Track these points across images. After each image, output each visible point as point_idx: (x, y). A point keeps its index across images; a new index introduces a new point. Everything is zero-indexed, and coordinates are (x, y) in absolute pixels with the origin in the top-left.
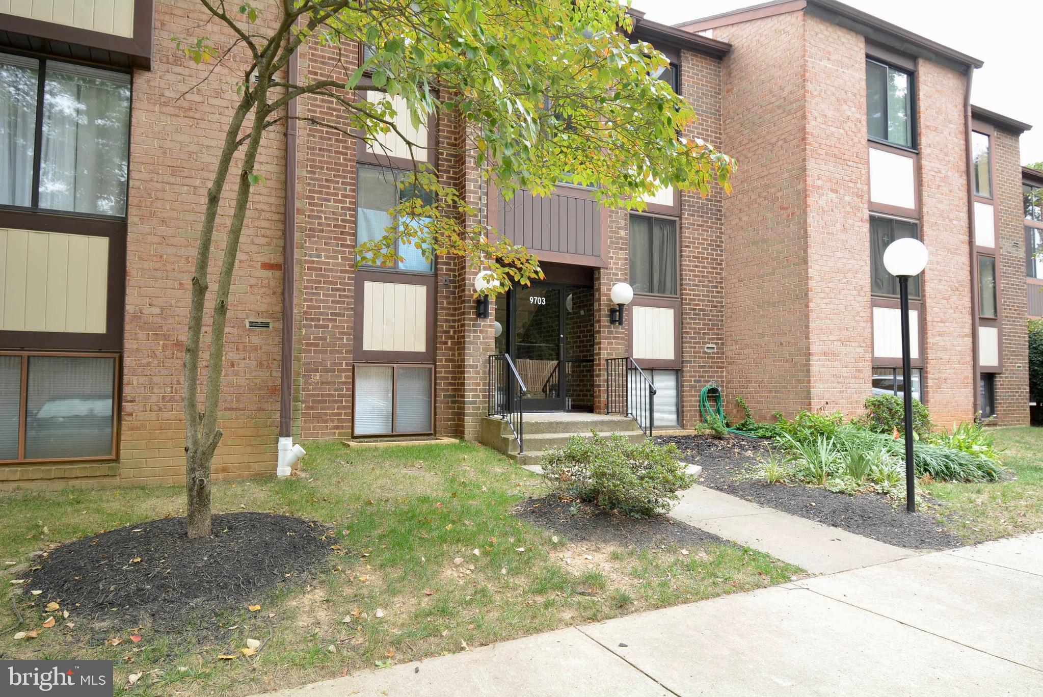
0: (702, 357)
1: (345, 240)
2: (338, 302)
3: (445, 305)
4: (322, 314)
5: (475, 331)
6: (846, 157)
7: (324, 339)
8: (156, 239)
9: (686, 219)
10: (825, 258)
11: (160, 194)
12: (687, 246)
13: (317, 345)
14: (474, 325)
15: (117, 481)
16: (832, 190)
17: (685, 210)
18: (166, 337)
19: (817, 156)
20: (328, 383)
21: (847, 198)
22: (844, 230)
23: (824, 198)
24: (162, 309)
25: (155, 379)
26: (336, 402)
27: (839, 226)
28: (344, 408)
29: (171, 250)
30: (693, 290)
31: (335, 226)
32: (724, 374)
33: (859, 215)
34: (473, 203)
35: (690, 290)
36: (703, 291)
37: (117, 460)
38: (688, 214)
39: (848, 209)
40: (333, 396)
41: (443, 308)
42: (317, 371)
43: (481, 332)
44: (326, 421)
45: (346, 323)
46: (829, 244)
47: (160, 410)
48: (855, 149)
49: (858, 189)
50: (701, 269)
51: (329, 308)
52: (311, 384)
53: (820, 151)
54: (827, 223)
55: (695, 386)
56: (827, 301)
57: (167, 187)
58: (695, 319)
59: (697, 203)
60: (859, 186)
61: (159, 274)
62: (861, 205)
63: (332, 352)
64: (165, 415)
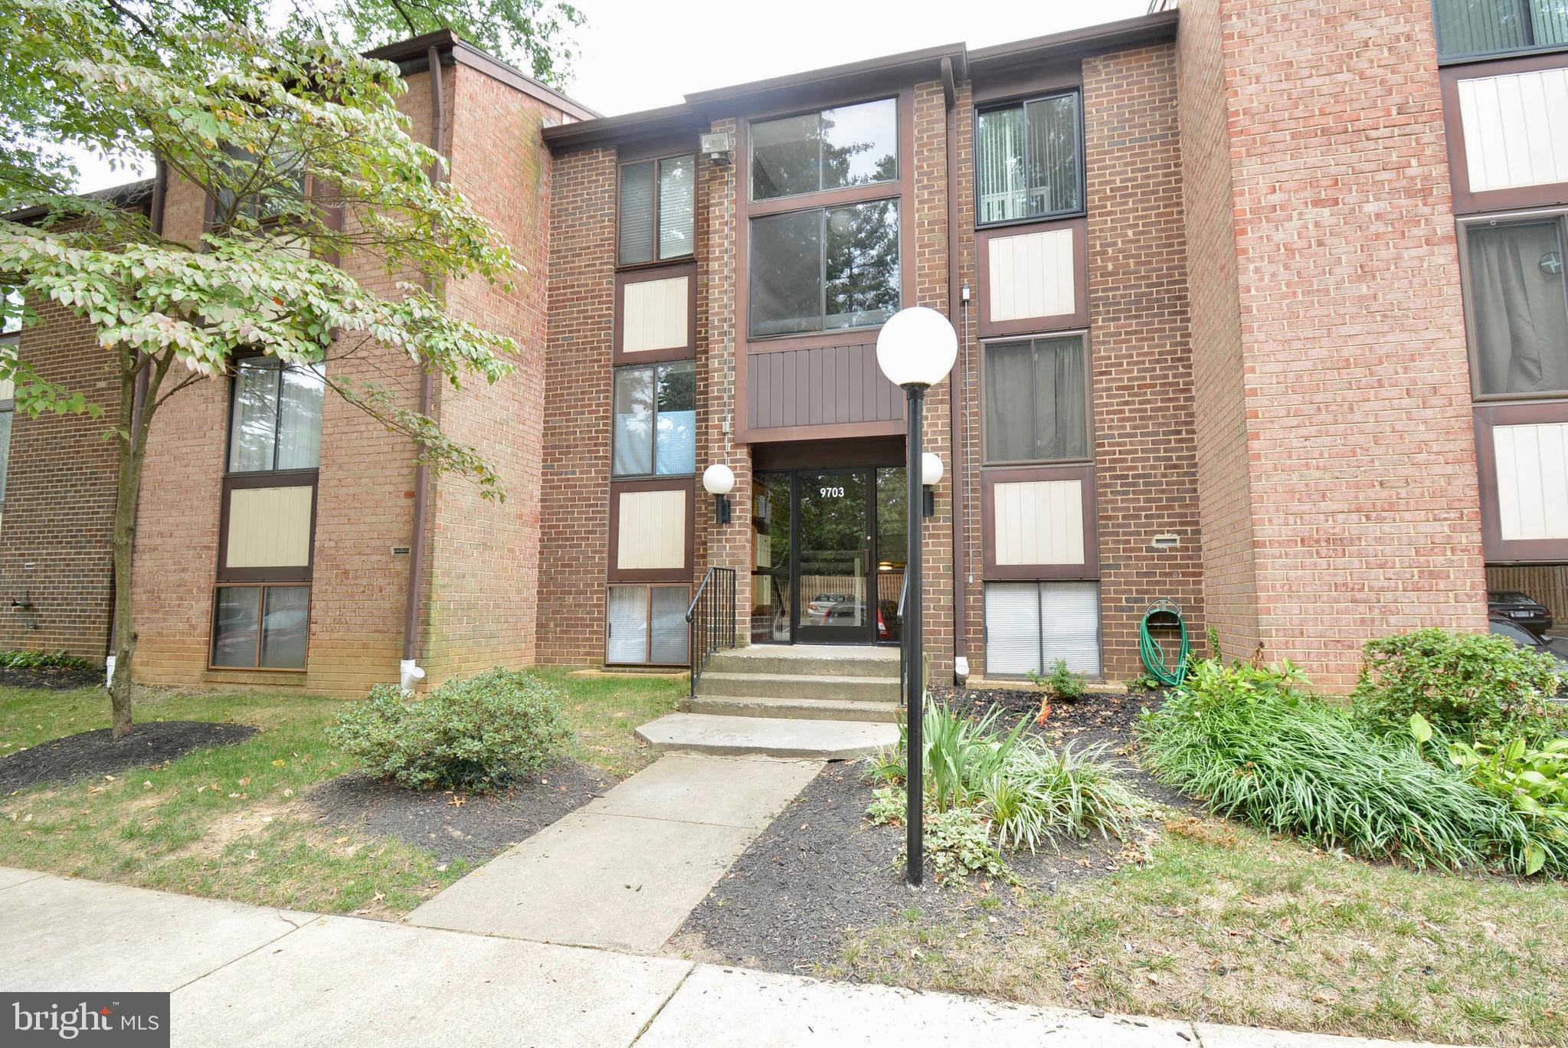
0: (1145, 558)
1: (598, 451)
2: (590, 519)
3: (703, 511)
4: (576, 533)
5: (720, 541)
6: (1360, 125)
7: (578, 559)
8: (335, 483)
9: (1100, 328)
10: (1298, 345)
11: (339, 443)
12: (1102, 373)
13: (571, 566)
14: (718, 533)
15: (303, 690)
16: (1317, 203)
17: (1098, 313)
18: (338, 567)
19: (1266, 149)
20: (580, 606)
21: (1371, 208)
22: (1365, 273)
23: (1295, 223)
24: (336, 543)
25: (331, 604)
26: (587, 626)
27: (1344, 271)
28: (596, 632)
29: (344, 490)
30: (1119, 444)
31: (589, 439)
32: (1203, 586)
33: (1421, 230)
34: (716, 384)
35: (1110, 445)
36: (1142, 443)
37: (305, 673)
38: (1104, 320)
39: (1377, 227)
40: (585, 619)
41: (700, 515)
42: (570, 593)
43: (727, 540)
44: (578, 646)
45: (600, 540)
46: (1312, 313)
47: (332, 631)
48: (1396, 98)
49: (1412, 178)
50: (1137, 406)
51: (584, 526)
52: (564, 607)
53: (1274, 136)
54: (1305, 274)
55: (1131, 609)
56: (1312, 430)
57: (344, 436)
58: (1127, 493)
59: (1123, 296)
60: (1414, 170)
61: (335, 512)
62: (1427, 210)
63: (586, 572)
64: (336, 635)
